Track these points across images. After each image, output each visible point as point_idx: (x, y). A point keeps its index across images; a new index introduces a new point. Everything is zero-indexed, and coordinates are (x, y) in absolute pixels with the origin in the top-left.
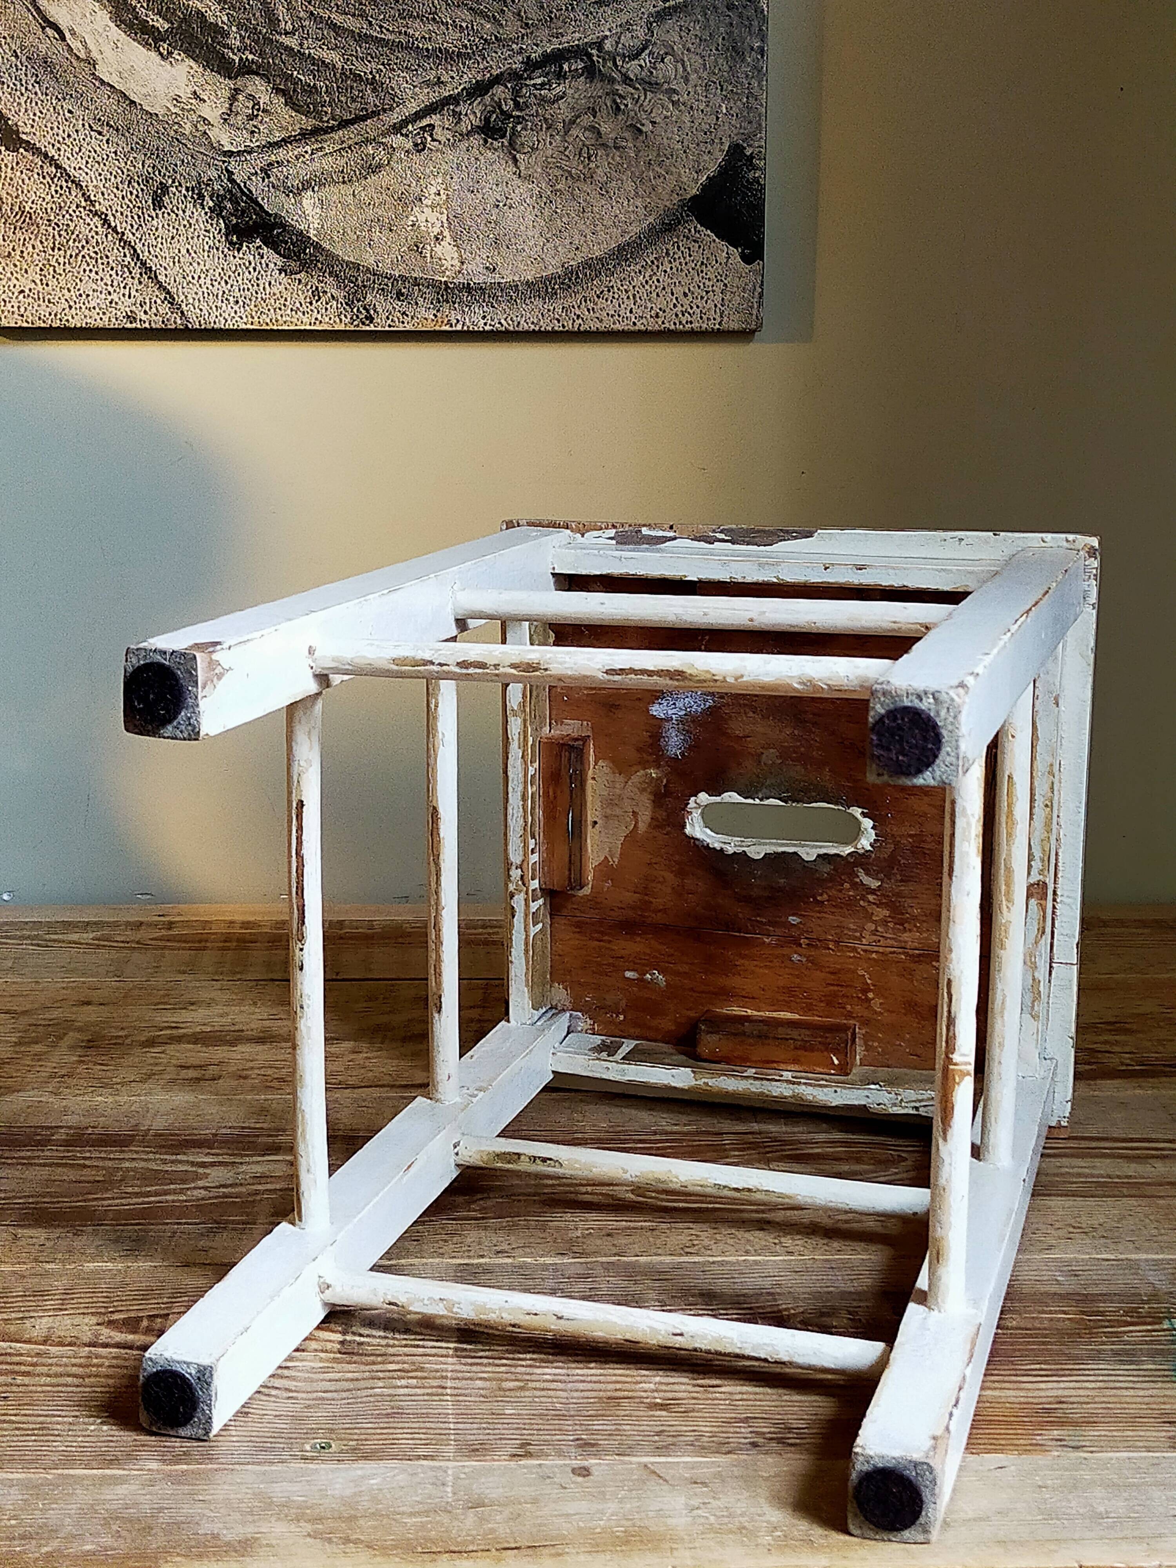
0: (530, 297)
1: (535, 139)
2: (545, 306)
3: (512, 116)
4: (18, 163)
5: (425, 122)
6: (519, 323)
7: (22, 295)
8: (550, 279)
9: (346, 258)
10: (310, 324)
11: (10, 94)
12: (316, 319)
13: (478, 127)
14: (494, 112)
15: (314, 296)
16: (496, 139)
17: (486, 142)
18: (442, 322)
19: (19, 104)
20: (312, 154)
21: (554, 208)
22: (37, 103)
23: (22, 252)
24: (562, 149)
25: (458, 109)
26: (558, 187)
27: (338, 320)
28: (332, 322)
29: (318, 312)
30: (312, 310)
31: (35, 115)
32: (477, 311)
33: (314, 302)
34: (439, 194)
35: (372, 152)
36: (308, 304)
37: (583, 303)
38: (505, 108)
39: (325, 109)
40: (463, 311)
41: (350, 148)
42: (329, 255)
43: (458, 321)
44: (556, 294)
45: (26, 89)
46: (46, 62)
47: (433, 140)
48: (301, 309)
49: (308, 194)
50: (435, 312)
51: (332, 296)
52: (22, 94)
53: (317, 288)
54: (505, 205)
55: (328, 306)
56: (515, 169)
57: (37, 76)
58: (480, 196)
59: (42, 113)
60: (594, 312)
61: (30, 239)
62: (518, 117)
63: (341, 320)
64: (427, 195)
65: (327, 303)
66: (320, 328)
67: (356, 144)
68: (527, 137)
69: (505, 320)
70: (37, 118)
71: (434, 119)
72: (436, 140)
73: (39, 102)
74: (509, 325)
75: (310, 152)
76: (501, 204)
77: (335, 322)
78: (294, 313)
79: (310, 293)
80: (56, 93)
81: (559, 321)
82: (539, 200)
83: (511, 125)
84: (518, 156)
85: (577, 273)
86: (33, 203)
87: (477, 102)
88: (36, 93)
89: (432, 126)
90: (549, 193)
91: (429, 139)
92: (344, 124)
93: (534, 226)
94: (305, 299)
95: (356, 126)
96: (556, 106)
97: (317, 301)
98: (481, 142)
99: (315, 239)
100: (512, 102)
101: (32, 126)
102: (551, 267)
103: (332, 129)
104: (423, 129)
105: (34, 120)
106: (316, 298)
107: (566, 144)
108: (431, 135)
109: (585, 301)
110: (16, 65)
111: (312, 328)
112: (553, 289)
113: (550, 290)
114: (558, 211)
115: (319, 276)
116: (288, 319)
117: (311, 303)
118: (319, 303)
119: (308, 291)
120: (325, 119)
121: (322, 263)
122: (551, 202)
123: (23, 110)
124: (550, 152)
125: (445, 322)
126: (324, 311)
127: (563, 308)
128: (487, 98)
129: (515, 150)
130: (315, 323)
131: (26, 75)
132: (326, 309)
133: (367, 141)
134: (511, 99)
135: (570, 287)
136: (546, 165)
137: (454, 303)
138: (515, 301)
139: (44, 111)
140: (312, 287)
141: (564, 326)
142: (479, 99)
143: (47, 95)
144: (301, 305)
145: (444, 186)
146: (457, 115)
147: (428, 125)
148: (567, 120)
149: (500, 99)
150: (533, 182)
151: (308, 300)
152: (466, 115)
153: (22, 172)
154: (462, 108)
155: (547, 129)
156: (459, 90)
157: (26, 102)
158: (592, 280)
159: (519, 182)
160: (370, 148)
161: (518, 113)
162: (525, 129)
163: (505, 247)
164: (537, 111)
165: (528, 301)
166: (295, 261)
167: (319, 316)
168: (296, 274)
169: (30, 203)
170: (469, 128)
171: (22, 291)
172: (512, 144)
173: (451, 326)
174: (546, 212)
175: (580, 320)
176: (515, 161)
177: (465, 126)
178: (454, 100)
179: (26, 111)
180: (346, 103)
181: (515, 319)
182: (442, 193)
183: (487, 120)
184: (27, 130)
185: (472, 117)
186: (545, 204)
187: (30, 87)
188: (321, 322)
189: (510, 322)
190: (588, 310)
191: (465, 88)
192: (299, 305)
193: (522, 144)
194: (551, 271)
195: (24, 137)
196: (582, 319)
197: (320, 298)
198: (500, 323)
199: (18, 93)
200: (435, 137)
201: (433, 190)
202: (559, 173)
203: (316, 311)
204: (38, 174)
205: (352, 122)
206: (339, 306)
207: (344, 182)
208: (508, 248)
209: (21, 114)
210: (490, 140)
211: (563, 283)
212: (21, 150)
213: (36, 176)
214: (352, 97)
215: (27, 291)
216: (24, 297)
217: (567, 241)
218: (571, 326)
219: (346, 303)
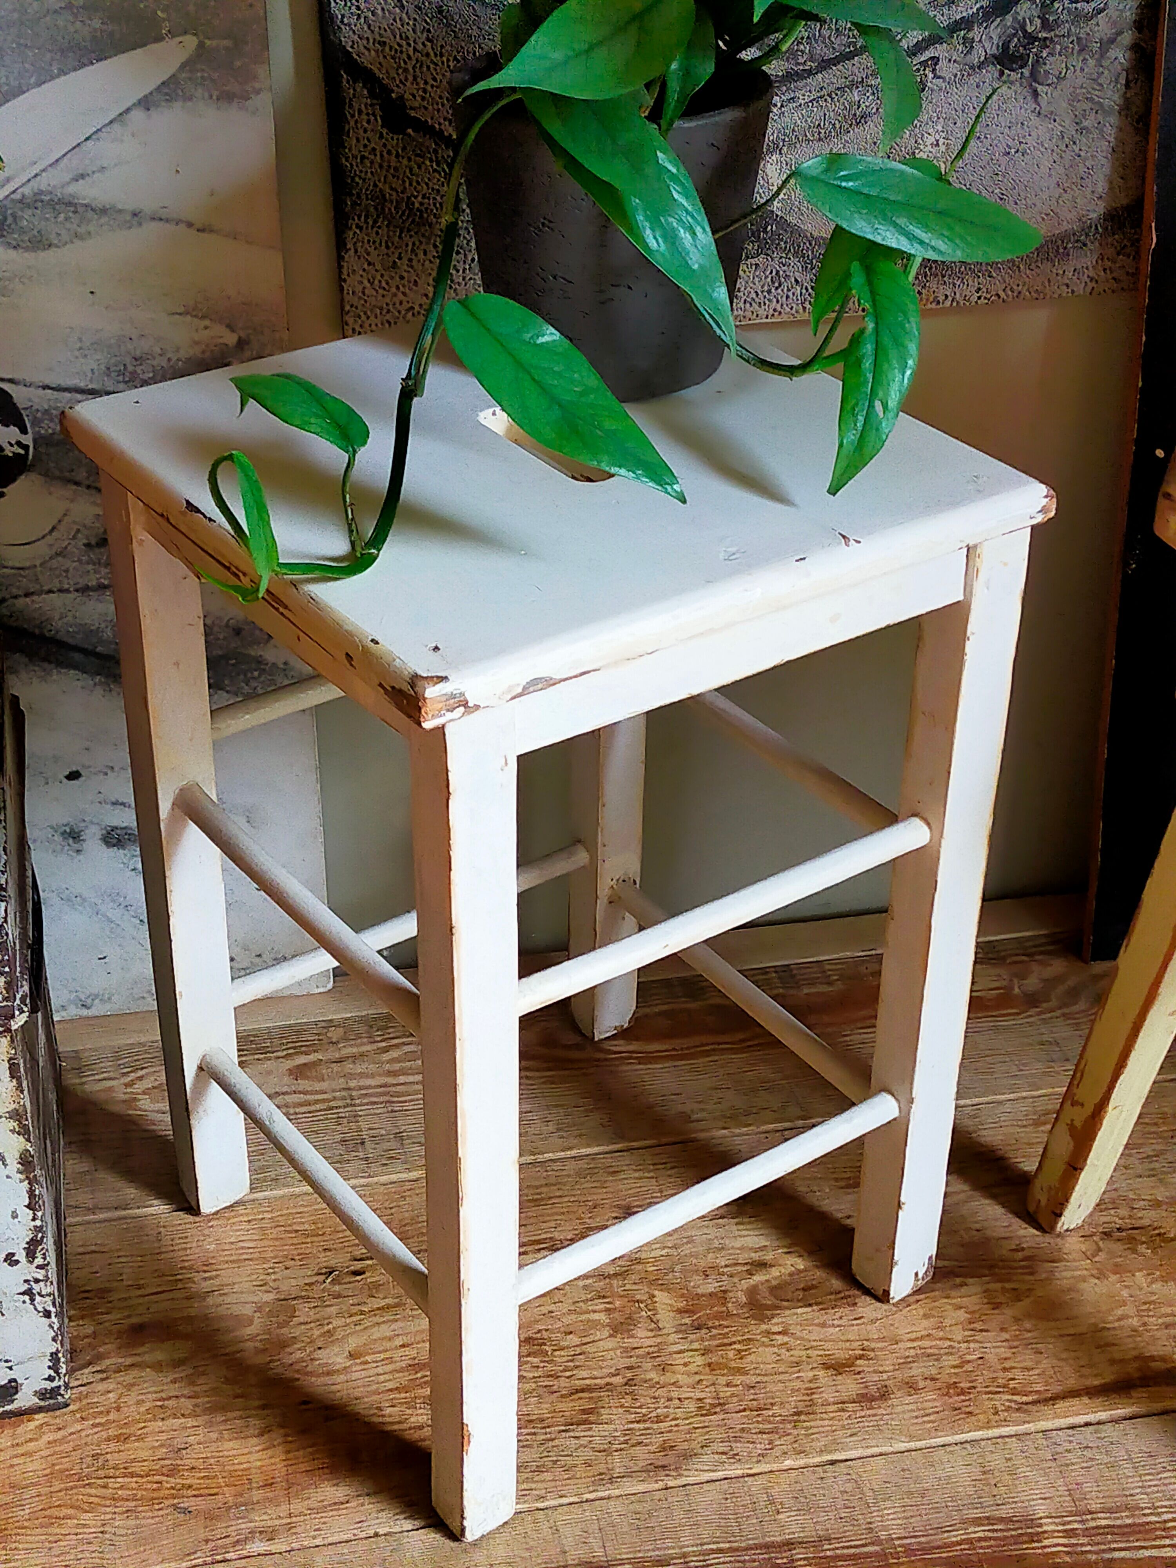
0: (1037, 261)
1: (1064, 65)
2: (1055, 271)
3: (1036, 39)
4: (404, 149)
5: (927, 55)
6: (1020, 293)
7: (410, 314)
8: (1064, 238)
9: (815, 234)
10: (767, 317)
11: (393, 58)
12: (775, 310)
13: (993, 56)
14: (1014, 35)
15: (773, 283)
16: (1013, 70)
17: (1002, 73)
18: (927, 300)
19: (406, 70)
20: (782, 106)
21: (1077, 151)
22: (428, 67)
23: (410, 260)
24: (1095, 76)
25: (970, 35)
26: (1086, 123)
27: (801, 311)
28: (793, 311)
29: (778, 302)
30: (769, 300)
31: (426, 83)
32: (971, 283)
33: (773, 290)
34: (937, 145)
35: (857, 99)
36: (765, 294)
37: (1100, 262)
38: (1030, 29)
39: (802, 47)
40: (954, 285)
41: (830, 95)
42: (795, 231)
43: (946, 296)
44: (1068, 255)
45: (415, 49)
46: (441, 12)
47: (936, 77)
48: (757, 300)
49: (774, 158)
50: (920, 288)
51: (796, 281)
52: (409, 58)
53: (778, 272)
54: (1017, 151)
55: (790, 294)
56: (1034, 106)
57: (429, 31)
58: (987, 143)
59: (435, 79)
60: (1111, 272)
61: (421, 243)
62: (1046, 38)
63: (804, 308)
64: (922, 147)
65: (789, 290)
66: (779, 320)
67: (838, 89)
68: (1054, 64)
69: (1004, 290)
70: (429, 88)
71: (938, 50)
72: (939, 77)
73: (432, 66)
74: (1008, 296)
75: (779, 105)
76: (1013, 151)
77: (797, 312)
78: (748, 305)
79: (769, 279)
80: (455, 53)
81: (1067, 286)
82: (1060, 143)
83: (1035, 50)
84: (1040, 88)
85: (1096, 226)
86: (424, 197)
87: (995, 23)
88: (428, 55)
89: (935, 60)
90: (1074, 132)
91: (931, 75)
92: (825, 64)
93: (1050, 176)
94: (762, 287)
95: (840, 67)
96: (1093, 22)
97: (777, 288)
98: (997, 74)
99: (779, 213)
100: (1039, 21)
101: (423, 99)
102: (1065, 223)
103: (810, 73)
104: (924, 63)
105: (425, 91)
106: (776, 285)
107: (1101, 69)
108: (934, 70)
109: (1102, 259)
110: (401, 19)
111: (768, 320)
112: (1065, 248)
113: (1061, 250)
114: (1082, 154)
115: (781, 257)
116: (740, 312)
117: (769, 292)
118: (779, 291)
119: (766, 277)
120: (801, 60)
121: (786, 242)
122: (1074, 143)
123: (410, 78)
124: (1079, 82)
125: (931, 299)
126: (784, 299)
127: (1075, 270)
128: (1009, 18)
129: (1035, 81)
130: (773, 315)
131: (414, 31)
132: (787, 297)
133: (853, 85)
134: (1039, 17)
135: (1085, 245)
136: (1074, 99)
137: (943, 276)
138: (1018, 267)
139: (439, 78)
140: (771, 272)
141: (1073, 292)
142: (999, 20)
143: (442, 55)
144: (757, 295)
145: (943, 135)
146: (969, 43)
147: (932, 58)
148: (1105, 39)
149: (1024, 19)
150: (1055, 121)
151: (766, 288)
152: (980, 41)
153: (409, 160)
154: (976, 33)
155: (1081, 50)
156: (975, 10)
157: (414, 67)
158: (1114, 234)
159: (1035, 121)
160: (856, 95)
161: (1045, 35)
162: (1051, 54)
163: (1012, 203)
164: (1069, 30)
165: (1033, 266)
166: (752, 242)
167: (778, 308)
168: (752, 257)
169: (420, 198)
170: (982, 58)
171: (412, 308)
172: (1034, 76)
173: (938, 303)
174: (1068, 156)
175: (1094, 282)
176: (1035, 94)
177: (978, 55)
178: (966, 23)
179: (415, 78)
180: (829, 38)
181: (1015, 287)
182: (940, 143)
183: (1005, 46)
184: (417, 104)
185: (987, 45)
186: (1067, 146)
187: (420, 47)
188: (780, 313)
189: (1010, 293)
190: (1105, 270)
191: (982, 7)
192: (754, 296)
193: (1047, 73)
194: (1065, 226)
195: (413, 114)
196: (1097, 282)
197: (780, 285)
198: (998, 295)
199: (404, 56)
200: (938, 73)
201: (931, 140)
202: (1087, 106)
203: (775, 300)
204: (431, 161)
205: (835, 61)
206: (804, 291)
207: (820, 139)
208: (1016, 203)
209: (408, 84)
210: (1006, 71)
211: (1077, 241)
212: (410, 131)
213: (428, 163)
214: (837, 30)
215: (417, 308)
216: (413, 315)
217: (1089, 190)
218: (1082, 292)
219: (812, 288)
